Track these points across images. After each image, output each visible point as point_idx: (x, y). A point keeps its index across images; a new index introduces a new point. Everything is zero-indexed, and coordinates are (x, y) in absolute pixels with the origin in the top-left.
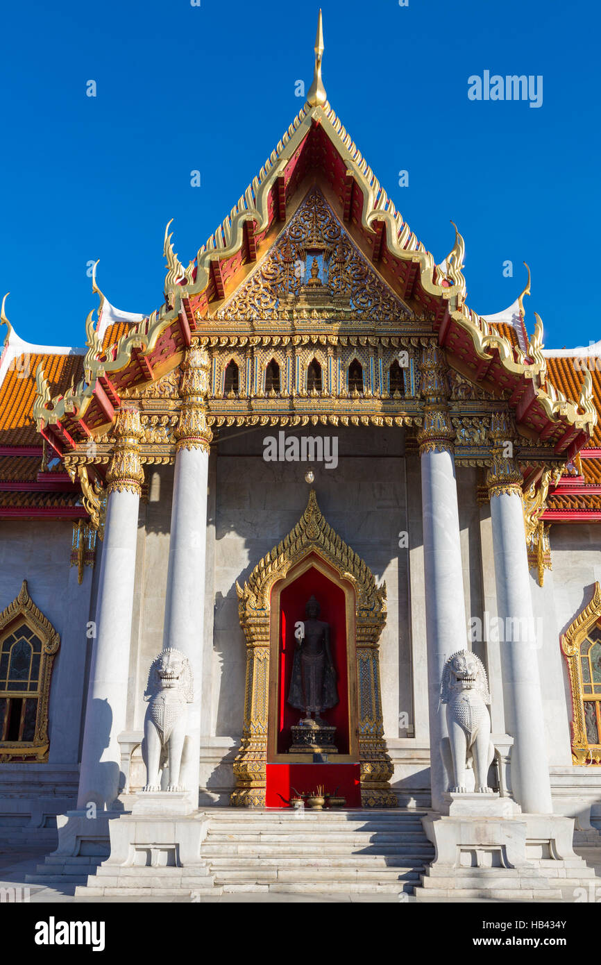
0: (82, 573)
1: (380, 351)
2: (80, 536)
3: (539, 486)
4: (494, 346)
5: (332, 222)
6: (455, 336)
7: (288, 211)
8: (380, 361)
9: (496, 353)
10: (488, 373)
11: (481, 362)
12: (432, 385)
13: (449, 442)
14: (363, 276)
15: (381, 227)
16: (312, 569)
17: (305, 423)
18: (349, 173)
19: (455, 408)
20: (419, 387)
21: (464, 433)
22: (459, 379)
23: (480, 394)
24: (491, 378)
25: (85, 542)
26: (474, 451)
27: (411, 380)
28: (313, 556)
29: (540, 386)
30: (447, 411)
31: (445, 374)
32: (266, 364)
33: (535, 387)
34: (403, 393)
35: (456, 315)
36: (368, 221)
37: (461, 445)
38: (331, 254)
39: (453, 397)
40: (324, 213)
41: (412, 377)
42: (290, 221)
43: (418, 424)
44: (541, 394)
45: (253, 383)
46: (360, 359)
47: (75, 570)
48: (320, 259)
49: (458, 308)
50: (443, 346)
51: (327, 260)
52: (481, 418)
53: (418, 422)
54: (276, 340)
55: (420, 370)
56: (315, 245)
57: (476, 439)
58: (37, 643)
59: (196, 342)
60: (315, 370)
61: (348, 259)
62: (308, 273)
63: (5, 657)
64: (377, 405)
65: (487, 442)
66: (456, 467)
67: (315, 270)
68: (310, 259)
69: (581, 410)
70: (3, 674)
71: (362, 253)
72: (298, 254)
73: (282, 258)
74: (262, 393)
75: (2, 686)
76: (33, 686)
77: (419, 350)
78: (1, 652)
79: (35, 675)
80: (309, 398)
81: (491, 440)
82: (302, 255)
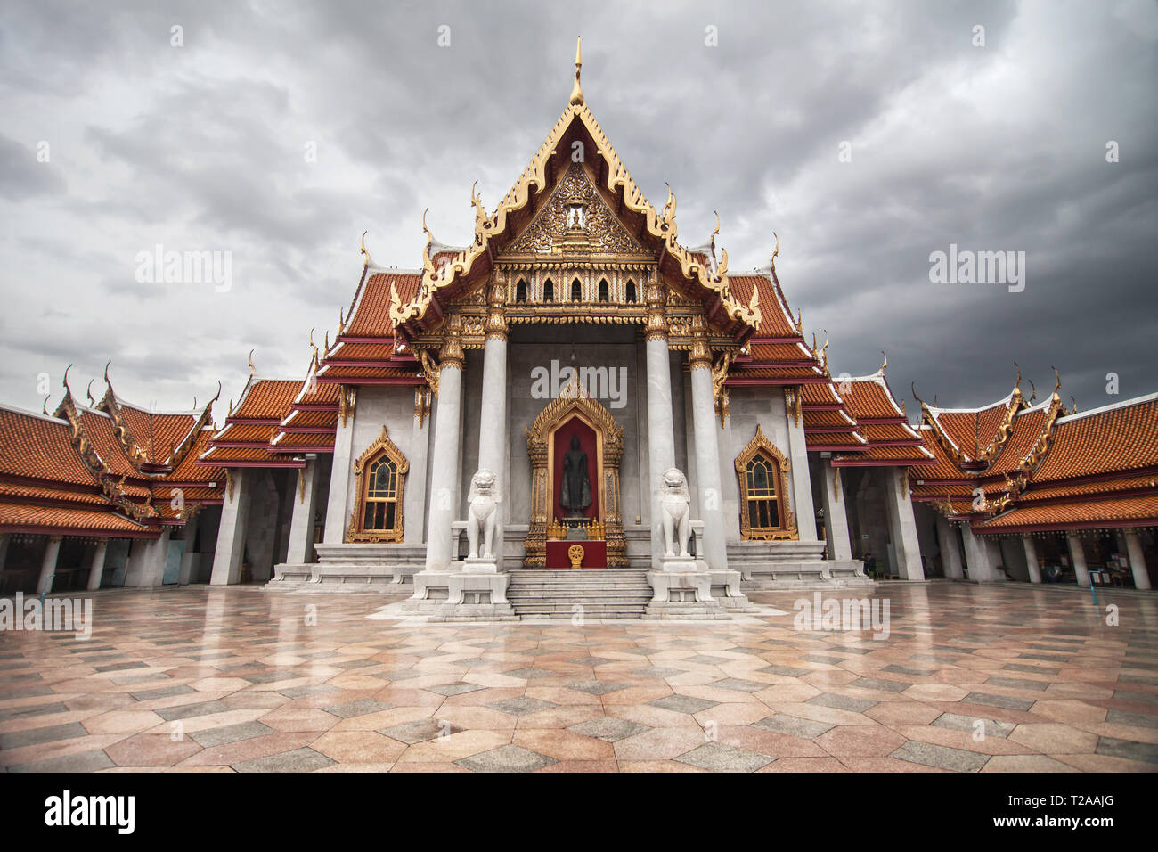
0: (422, 421)
1: (620, 274)
2: (420, 397)
3: (722, 363)
4: (694, 270)
5: (587, 186)
6: (670, 264)
7: (558, 178)
8: (620, 280)
9: (695, 275)
10: (691, 288)
11: (686, 280)
12: (654, 295)
13: (665, 333)
14: (608, 223)
15: (620, 188)
16: (575, 418)
17: (570, 321)
18: (599, 152)
19: (669, 312)
20: (645, 298)
21: (675, 328)
22: (673, 293)
23: (685, 302)
24: (692, 291)
25: (424, 401)
26: (682, 340)
27: (640, 292)
28: (576, 409)
29: (725, 298)
30: (664, 315)
31: (663, 289)
32: (544, 281)
33: (722, 298)
34: (635, 301)
35: (670, 250)
36: (611, 185)
37: (673, 336)
38: (587, 207)
39: (668, 304)
40: (582, 179)
41: (641, 290)
42: (559, 186)
43: (645, 322)
44: (725, 302)
45: (536, 293)
46: (607, 279)
47: (417, 419)
48: (580, 210)
49: (672, 245)
50: (661, 270)
51: (584, 211)
52: (686, 318)
53: (644, 320)
54: (551, 265)
55: (647, 286)
56: (576, 201)
57: (683, 333)
58: (394, 467)
59: (497, 267)
60: (576, 285)
61: (598, 210)
62: (572, 220)
63: (373, 476)
64: (619, 310)
65: (689, 334)
66: (669, 350)
67: (576, 218)
68: (573, 210)
69: (751, 313)
70: (371, 487)
71: (608, 206)
72: (565, 207)
73: (554, 209)
74: (542, 302)
75: (371, 495)
76: (392, 495)
77: (646, 273)
78: (369, 473)
79: (393, 487)
80: (572, 305)
81: (692, 332)
82: (567, 208)
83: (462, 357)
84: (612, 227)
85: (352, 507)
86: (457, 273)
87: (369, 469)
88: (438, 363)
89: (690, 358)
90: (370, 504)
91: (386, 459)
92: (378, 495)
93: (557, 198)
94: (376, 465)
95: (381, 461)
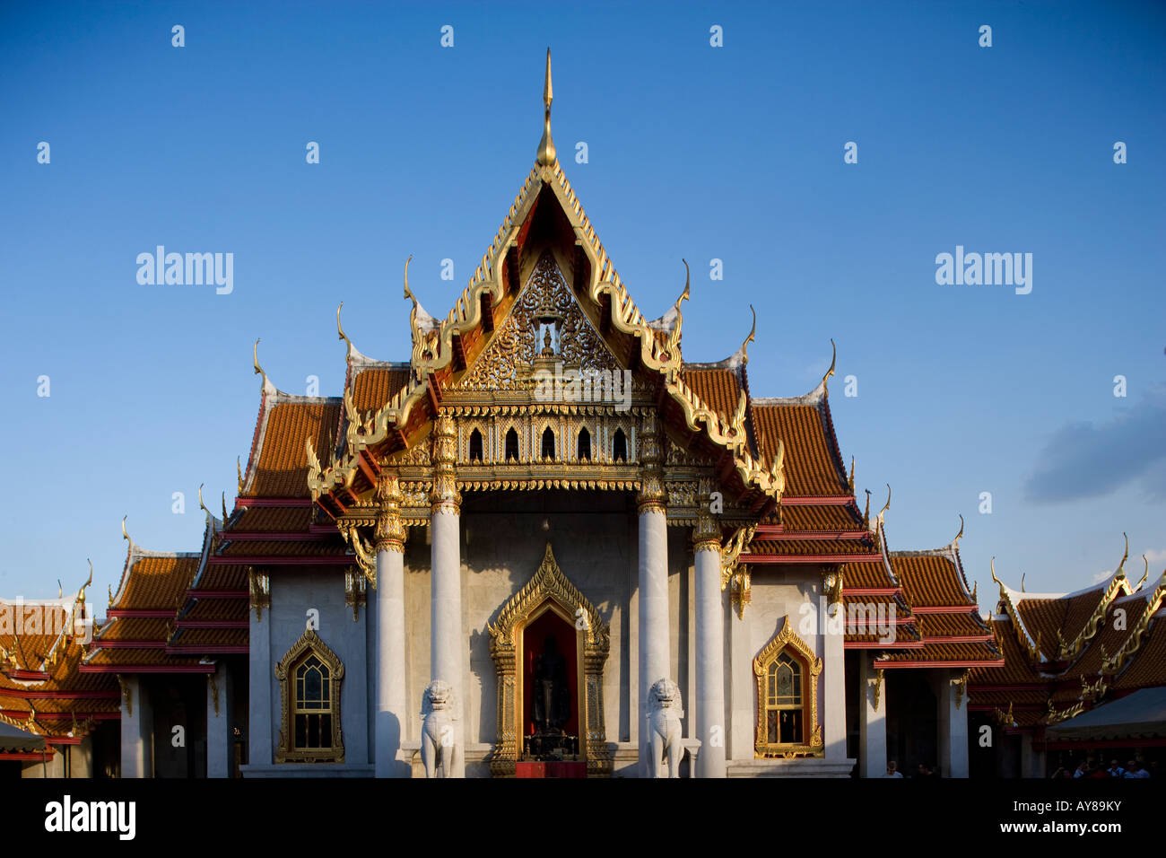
0: (356, 613)
1: (606, 421)
2: (352, 580)
3: (735, 542)
4: (703, 419)
5: (562, 290)
6: (670, 408)
7: (522, 278)
8: (606, 429)
9: (703, 427)
12: (651, 452)
13: (664, 502)
14: (592, 345)
15: (606, 299)
16: (550, 611)
17: (541, 488)
18: (578, 242)
19: (669, 474)
20: (639, 454)
21: (676, 496)
22: (674, 447)
23: (691, 460)
24: (699, 447)
25: (357, 586)
26: (684, 511)
27: (632, 447)
28: (550, 600)
29: (739, 456)
30: (662, 481)
31: (662, 442)
32: (506, 432)
33: (733, 456)
34: (624, 459)
35: (672, 389)
36: (594, 292)
37: (672, 507)
38: (562, 322)
39: (668, 463)
40: (556, 279)
41: (633, 443)
42: (524, 290)
43: (638, 488)
44: (740, 464)
45: (494, 450)
46: (588, 428)
47: (350, 609)
48: (552, 326)
49: (673, 384)
50: (660, 415)
51: (558, 329)
52: (691, 483)
53: (638, 486)
54: (514, 410)
55: (640, 437)
56: (547, 314)
57: (686, 503)
58: (325, 671)
59: (442, 411)
60: (548, 437)
61: (577, 327)
62: (542, 345)
63: (300, 683)
64: (603, 471)
65: (694, 503)
66: (668, 526)
67: (548, 339)
68: (543, 327)
69: (772, 478)
70: (300, 697)
71: (589, 321)
72: (532, 321)
73: (517, 327)
74: (503, 460)
75: (300, 706)
76: (327, 706)
77: (640, 419)
78: (295, 679)
79: (326, 697)
80: (544, 463)
81: (697, 502)
82: (536, 322)
83: (404, 536)
84: (595, 351)
85: (280, 721)
86: (390, 425)
87: (295, 673)
88: (374, 543)
89: (695, 536)
90: (300, 718)
91: (315, 661)
92: (309, 706)
93: (522, 309)
94: (303, 669)
95: (309, 663)
